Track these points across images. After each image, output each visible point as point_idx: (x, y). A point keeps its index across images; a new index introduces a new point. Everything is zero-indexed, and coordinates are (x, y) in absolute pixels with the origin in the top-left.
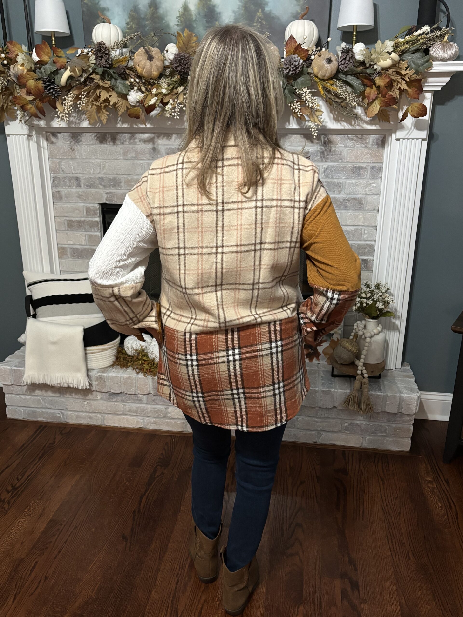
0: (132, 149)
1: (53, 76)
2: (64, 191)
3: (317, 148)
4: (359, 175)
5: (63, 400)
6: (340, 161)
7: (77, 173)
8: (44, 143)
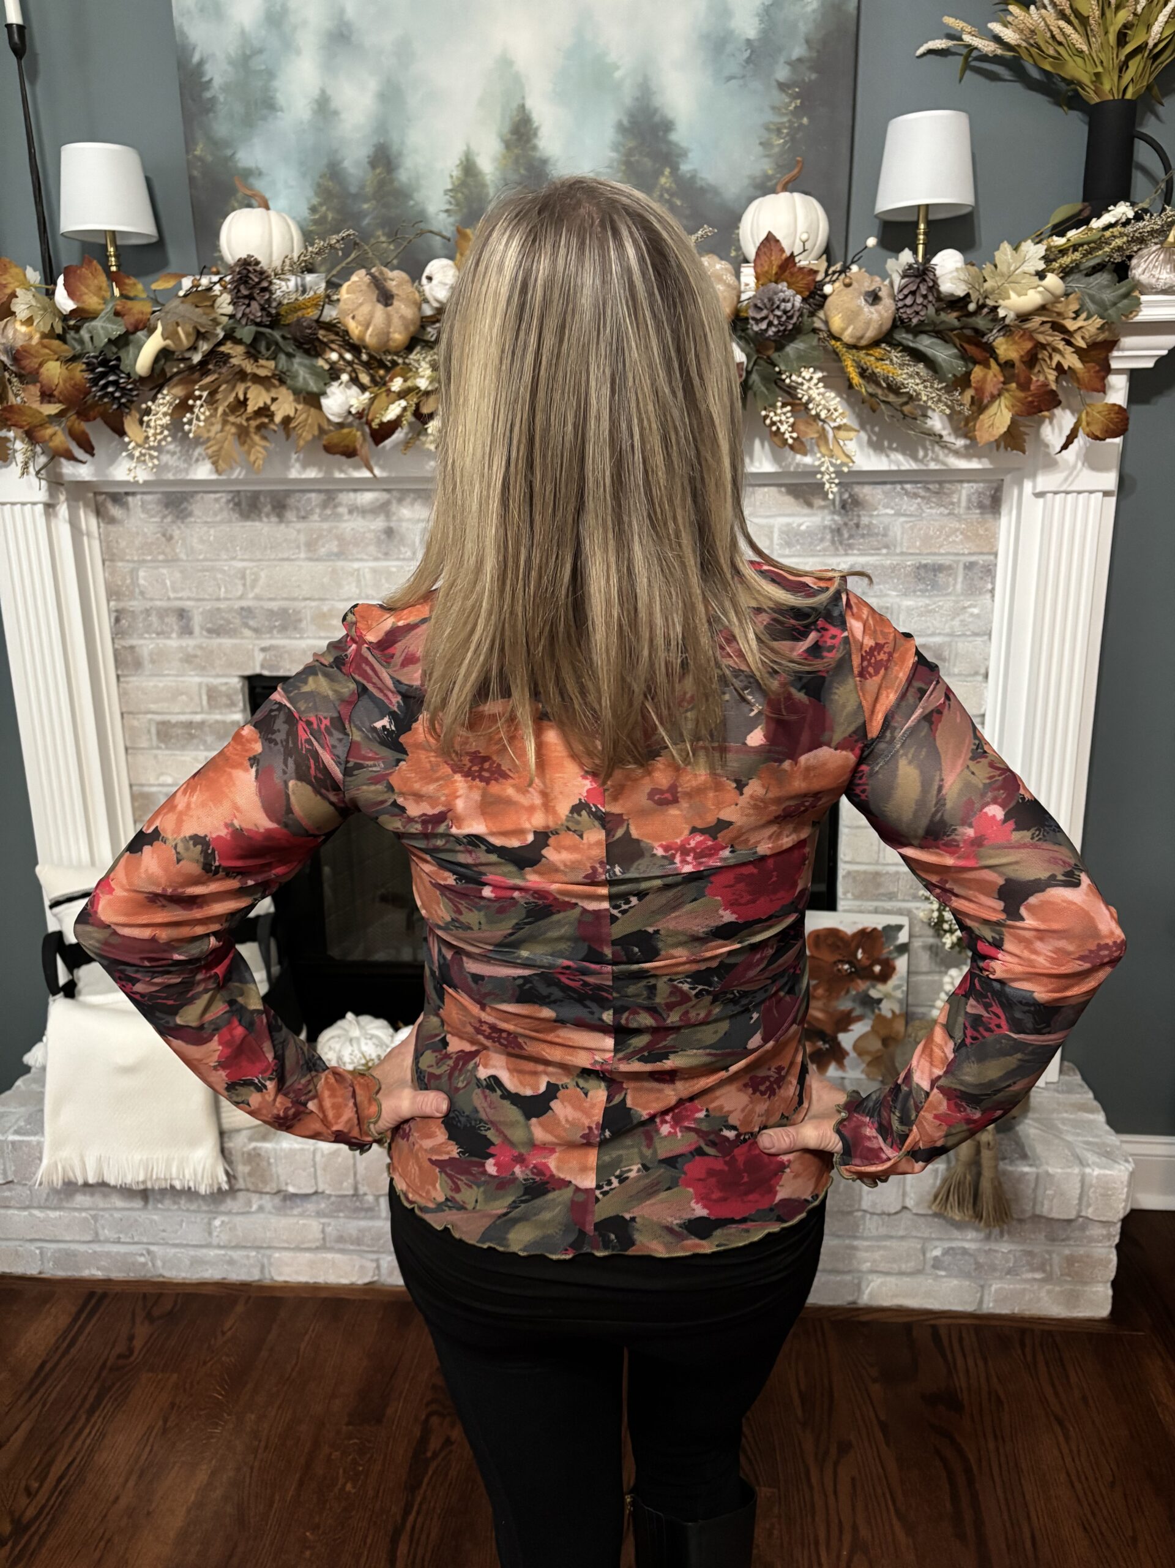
0: (330, 531)
1: (115, 349)
2: (146, 645)
3: (823, 519)
4: (935, 585)
5: (155, 1217)
6: (884, 551)
7: (181, 599)
8: (89, 522)
